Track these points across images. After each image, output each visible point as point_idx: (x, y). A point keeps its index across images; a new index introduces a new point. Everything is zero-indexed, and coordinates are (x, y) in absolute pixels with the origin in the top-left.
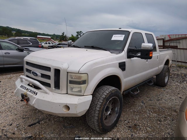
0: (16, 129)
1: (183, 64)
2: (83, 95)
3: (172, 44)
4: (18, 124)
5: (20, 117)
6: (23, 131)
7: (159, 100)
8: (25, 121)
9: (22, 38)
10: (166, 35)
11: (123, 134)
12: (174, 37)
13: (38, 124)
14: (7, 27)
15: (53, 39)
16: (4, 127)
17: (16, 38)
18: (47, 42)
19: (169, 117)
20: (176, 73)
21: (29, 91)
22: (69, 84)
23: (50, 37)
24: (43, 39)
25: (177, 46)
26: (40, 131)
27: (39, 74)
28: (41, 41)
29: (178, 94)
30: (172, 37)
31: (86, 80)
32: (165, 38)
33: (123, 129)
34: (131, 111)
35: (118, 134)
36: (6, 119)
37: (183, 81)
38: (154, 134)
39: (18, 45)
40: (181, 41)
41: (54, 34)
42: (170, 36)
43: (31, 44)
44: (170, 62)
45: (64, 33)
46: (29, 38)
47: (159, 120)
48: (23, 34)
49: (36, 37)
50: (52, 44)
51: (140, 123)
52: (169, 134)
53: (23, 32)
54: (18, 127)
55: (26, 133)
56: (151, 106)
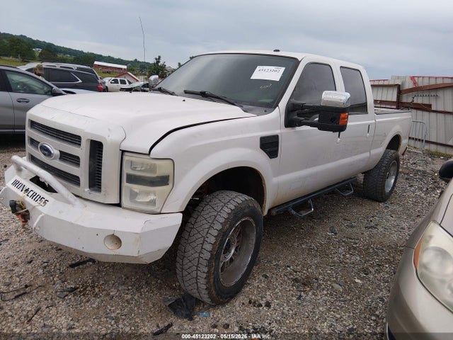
0: (41, 271)
1: (441, 150)
2: (159, 211)
3: (419, 100)
4: (45, 261)
5: (50, 247)
6: (58, 277)
7: (371, 227)
8: (62, 255)
9: (58, 66)
10: (406, 77)
11: (280, 294)
12: (426, 83)
13: (91, 263)
14: (21, 36)
15: (132, 70)
16: (16, 264)
17: (45, 65)
18: (119, 79)
19: (387, 266)
20: (421, 168)
21: (30, 195)
22: (125, 184)
23: (125, 67)
24: (108, 71)
25: (430, 106)
26: (95, 279)
27: (56, 152)
28: (104, 75)
29: (418, 216)
30: (420, 83)
31: (169, 176)
32: (403, 83)
33: (282, 284)
34: (303, 246)
35: (268, 293)
36: (18, 249)
37: (434, 189)
38: (348, 298)
39: (49, 83)
40: (440, 93)
41: (136, 60)
42: (416, 79)
43: (80, 81)
44: (404, 142)
45: (159, 57)
46: (75, 66)
47: (365, 271)
48: (60, 56)
49: (92, 65)
50: (130, 83)
51: (320, 274)
52: (383, 301)
53: (61, 52)
54: (45, 267)
55: (63, 282)
56: (350, 238)
